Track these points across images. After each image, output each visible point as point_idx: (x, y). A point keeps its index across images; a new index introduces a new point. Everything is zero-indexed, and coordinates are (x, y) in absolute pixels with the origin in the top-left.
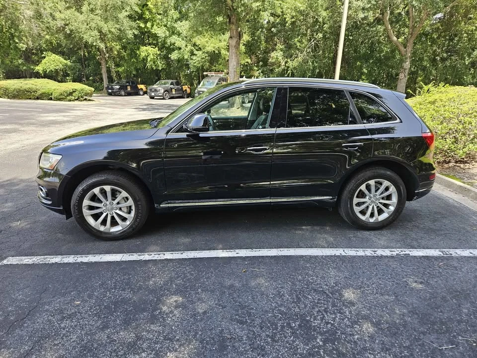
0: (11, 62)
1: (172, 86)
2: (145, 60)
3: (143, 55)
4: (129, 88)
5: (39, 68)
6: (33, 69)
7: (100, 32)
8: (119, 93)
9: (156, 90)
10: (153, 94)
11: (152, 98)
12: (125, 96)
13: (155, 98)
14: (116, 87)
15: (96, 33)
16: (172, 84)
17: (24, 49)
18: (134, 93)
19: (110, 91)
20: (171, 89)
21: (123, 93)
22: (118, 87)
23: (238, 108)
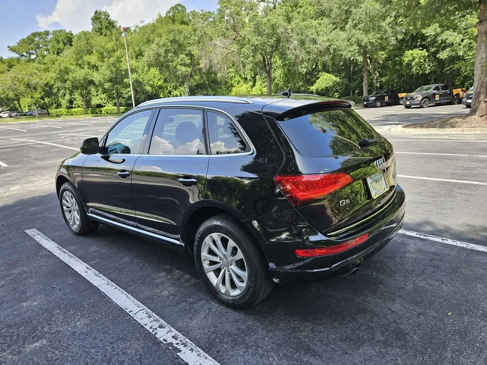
0: (295, 85)
1: (435, 91)
2: (409, 65)
3: (406, 60)
4: (387, 99)
5: (313, 88)
6: (309, 89)
7: (359, 45)
8: (374, 104)
9: (412, 98)
10: (408, 103)
11: (408, 107)
12: (380, 107)
13: (413, 106)
14: (371, 98)
15: (355, 47)
16: (436, 89)
17: (304, 73)
18: (393, 102)
19: (365, 103)
20: (434, 95)
21: (379, 104)
22: (374, 98)
23: (482, 116)
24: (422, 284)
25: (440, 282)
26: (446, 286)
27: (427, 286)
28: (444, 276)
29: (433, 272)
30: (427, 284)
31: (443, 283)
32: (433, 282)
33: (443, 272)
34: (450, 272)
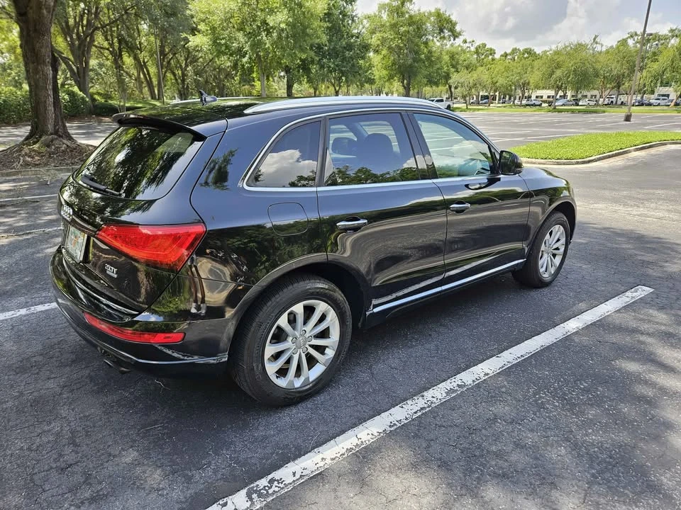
24: (56, 426)
25: (34, 447)
26: (21, 449)
27: (46, 428)
28: (38, 461)
29: (61, 455)
30: (49, 431)
31: (29, 449)
32: (45, 439)
33: (46, 467)
34: (36, 477)
